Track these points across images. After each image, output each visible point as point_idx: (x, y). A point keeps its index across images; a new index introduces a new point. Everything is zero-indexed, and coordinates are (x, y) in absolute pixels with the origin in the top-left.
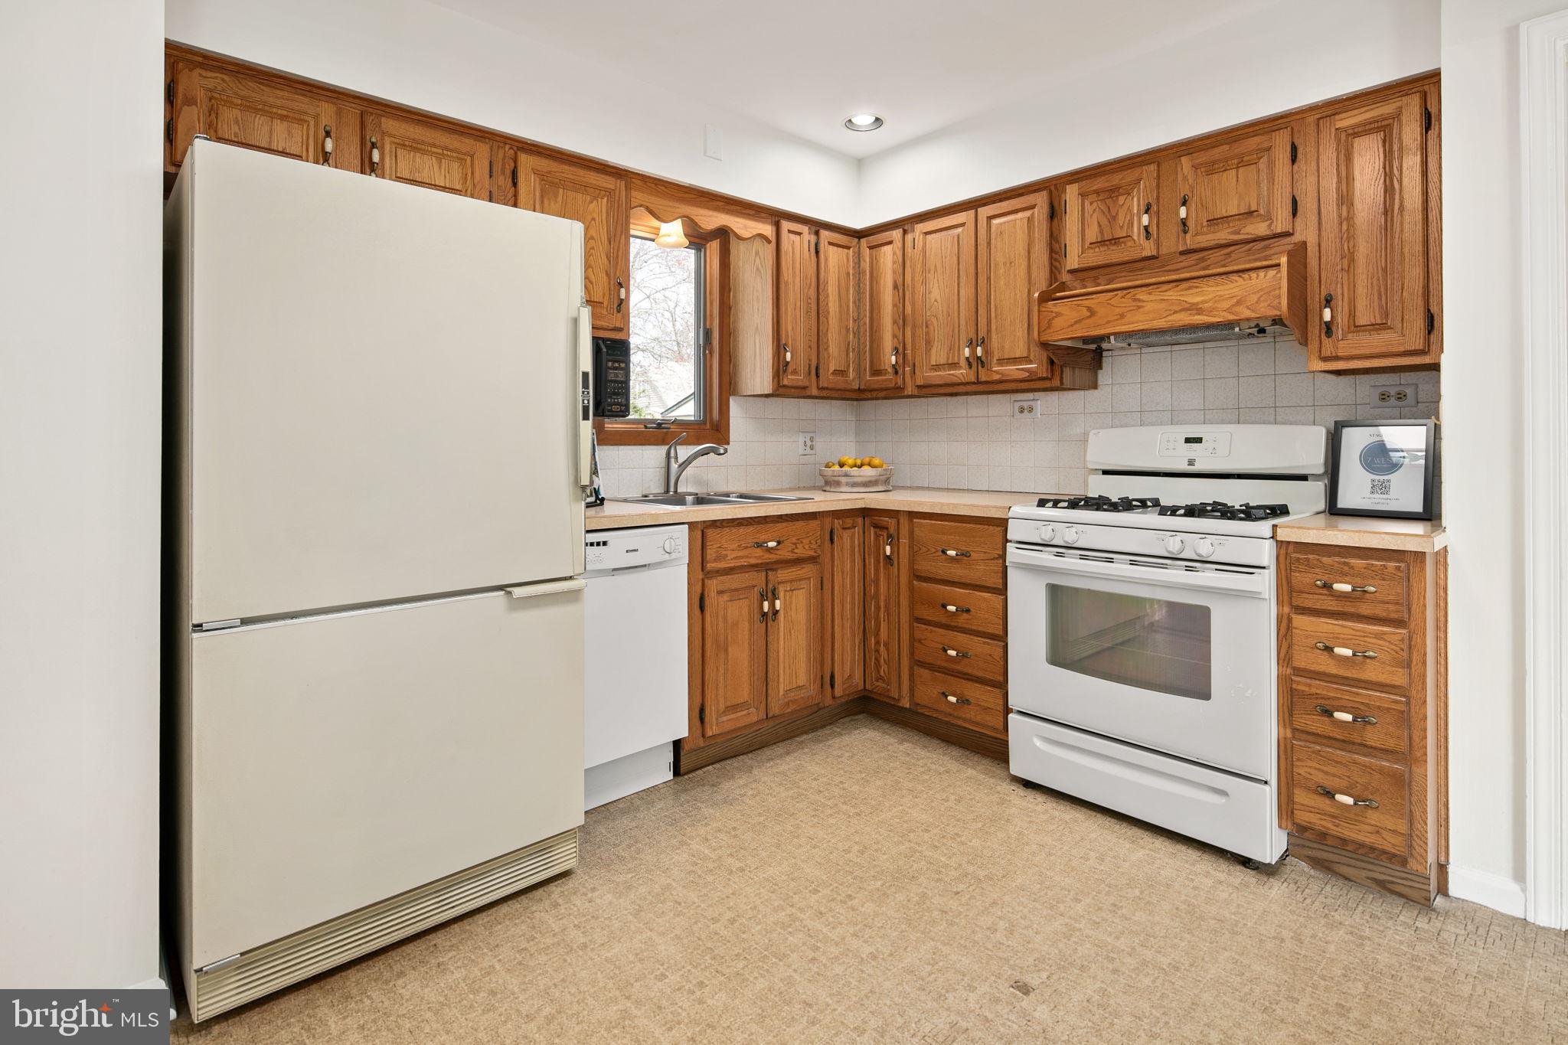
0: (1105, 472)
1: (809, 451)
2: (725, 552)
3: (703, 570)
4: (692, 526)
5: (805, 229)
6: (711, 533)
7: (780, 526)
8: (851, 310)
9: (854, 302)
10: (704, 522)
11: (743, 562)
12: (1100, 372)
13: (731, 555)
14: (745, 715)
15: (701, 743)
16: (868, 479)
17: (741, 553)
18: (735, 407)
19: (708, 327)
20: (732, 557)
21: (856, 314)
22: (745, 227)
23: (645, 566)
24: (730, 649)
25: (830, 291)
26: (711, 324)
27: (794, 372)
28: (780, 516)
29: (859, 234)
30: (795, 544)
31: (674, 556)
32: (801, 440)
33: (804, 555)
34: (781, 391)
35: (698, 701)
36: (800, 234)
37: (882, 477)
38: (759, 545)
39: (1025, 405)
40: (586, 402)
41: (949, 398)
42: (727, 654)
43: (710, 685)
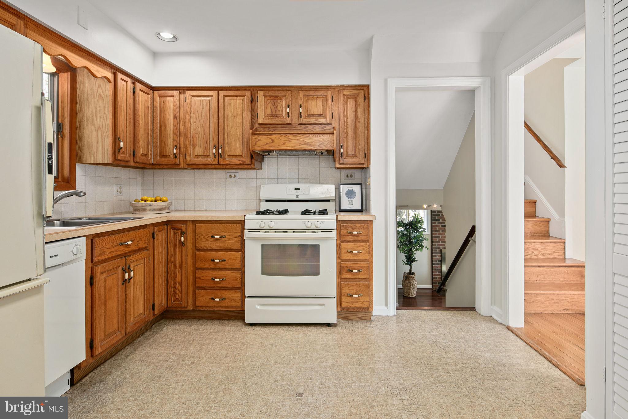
0: (267, 201)
1: (119, 194)
2: (104, 250)
3: (92, 262)
4: (87, 236)
5: (129, 80)
6: (97, 240)
7: (132, 232)
8: (149, 125)
9: (151, 121)
10: (92, 234)
11: (114, 254)
12: (263, 163)
13: (108, 251)
14: (115, 337)
15: (91, 360)
16: (161, 207)
17: (113, 250)
18: (79, 169)
19: (60, 121)
20: (109, 252)
21: (152, 127)
22: (98, 71)
23: (60, 264)
24: (107, 303)
25: (140, 114)
26: (63, 120)
27: (123, 153)
28: (131, 228)
29: (154, 89)
30: (138, 241)
31: (78, 256)
32: (115, 188)
33: (142, 247)
34: (116, 162)
35: (90, 337)
36: (126, 82)
37: (168, 206)
38: (121, 244)
39: (232, 174)
40: (50, 162)
41: (195, 170)
42: (106, 306)
43: (97, 326)
